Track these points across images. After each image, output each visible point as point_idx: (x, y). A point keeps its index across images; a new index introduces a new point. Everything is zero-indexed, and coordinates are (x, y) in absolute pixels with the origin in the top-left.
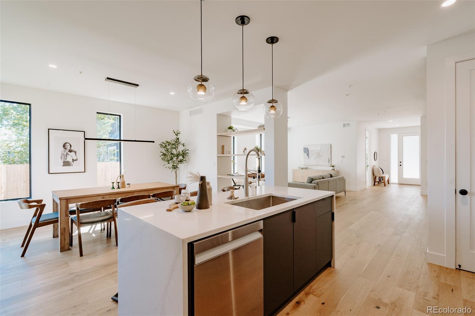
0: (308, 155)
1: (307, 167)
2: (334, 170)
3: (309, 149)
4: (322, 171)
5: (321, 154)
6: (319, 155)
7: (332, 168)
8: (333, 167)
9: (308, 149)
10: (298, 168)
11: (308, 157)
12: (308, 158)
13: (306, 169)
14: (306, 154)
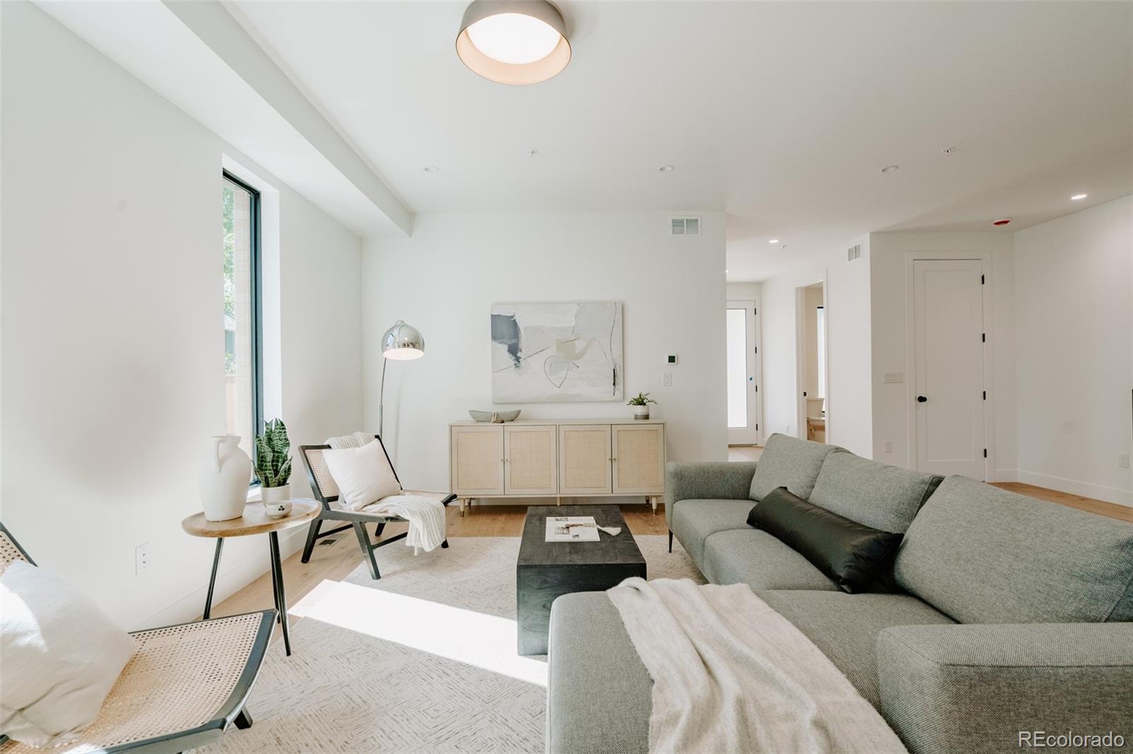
0: (514, 350)
1: (520, 411)
2: (647, 417)
3: (521, 325)
4: (557, 428)
5: (580, 345)
6: (568, 352)
7: (640, 410)
8: (640, 402)
9: (515, 324)
10: (469, 417)
11: (518, 359)
12: (516, 366)
13: (512, 421)
14: (506, 347)
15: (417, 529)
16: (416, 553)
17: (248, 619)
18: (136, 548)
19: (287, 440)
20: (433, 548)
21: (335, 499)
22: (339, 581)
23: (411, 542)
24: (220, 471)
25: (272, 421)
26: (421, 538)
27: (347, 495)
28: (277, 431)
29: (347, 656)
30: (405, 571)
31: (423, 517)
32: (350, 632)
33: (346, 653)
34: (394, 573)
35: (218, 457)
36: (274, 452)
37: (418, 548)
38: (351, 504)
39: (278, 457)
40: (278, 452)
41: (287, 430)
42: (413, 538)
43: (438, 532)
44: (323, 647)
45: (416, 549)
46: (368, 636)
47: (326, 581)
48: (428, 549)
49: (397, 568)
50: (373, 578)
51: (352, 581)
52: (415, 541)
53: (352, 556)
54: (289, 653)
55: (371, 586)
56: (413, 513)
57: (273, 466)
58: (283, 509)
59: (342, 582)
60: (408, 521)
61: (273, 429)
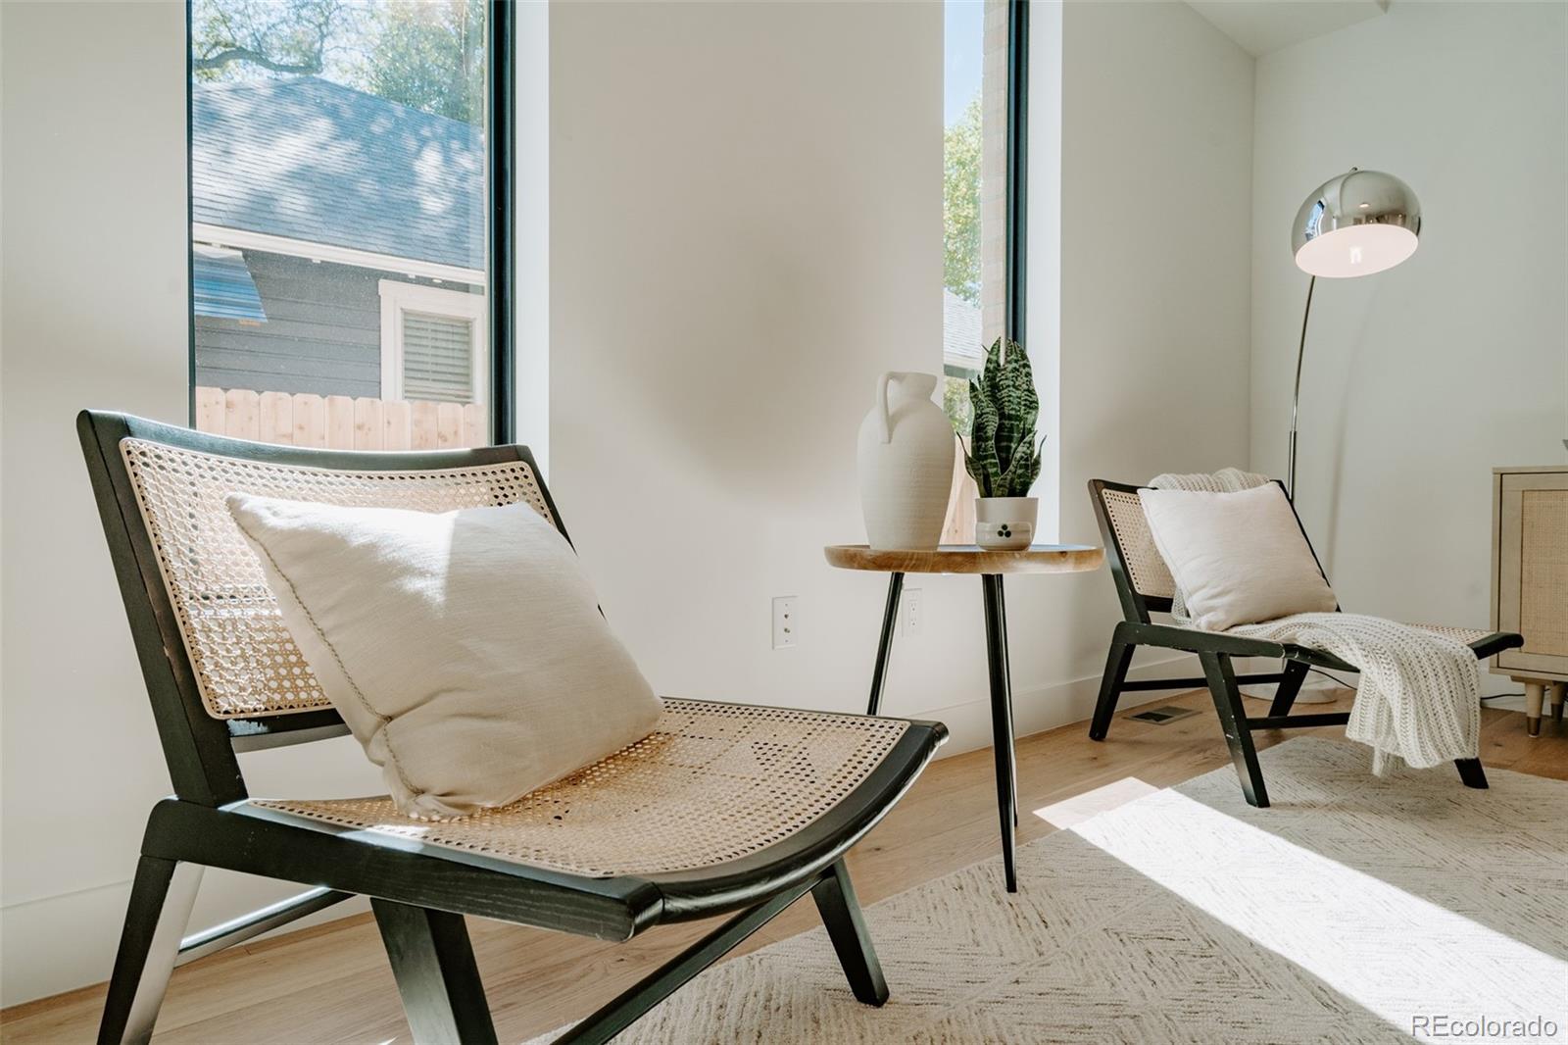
15: (1382, 699)
16: (1377, 768)
17: (877, 727)
18: (773, 599)
19: (1031, 392)
20: (1435, 761)
21: (1164, 604)
22: (1161, 787)
23: (1361, 730)
24: (890, 441)
25: (998, 341)
26: (1396, 724)
27: (1190, 595)
28: (1010, 367)
29: (1150, 945)
30: (1341, 807)
31: (1407, 669)
32: (1169, 894)
33: (1147, 937)
34: (1312, 805)
35: (887, 411)
36: (1002, 416)
37: (1387, 758)
38: (1199, 615)
39: (1011, 430)
40: (1010, 417)
41: (1033, 371)
42: (1370, 721)
43: (1455, 719)
44: (1091, 901)
45: (1377, 754)
46: (1215, 922)
47: (1131, 780)
48: (1416, 761)
49: (1318, 795)
50: (1249, 801)
51: (1196, 795)
52: (1377, 733)
53: (1205, 751)
54: (1012, 887)
55: (1242, 817)
56: (1372, 651)
57: (998, 449)
58: (1008, 534)
59: (1169, 793)
60: (1358, 671)
61: (1002, 361)
